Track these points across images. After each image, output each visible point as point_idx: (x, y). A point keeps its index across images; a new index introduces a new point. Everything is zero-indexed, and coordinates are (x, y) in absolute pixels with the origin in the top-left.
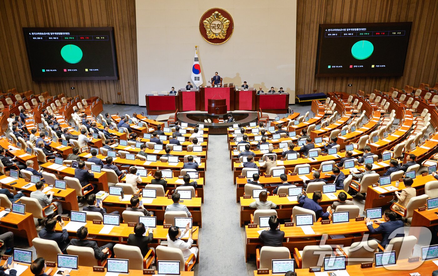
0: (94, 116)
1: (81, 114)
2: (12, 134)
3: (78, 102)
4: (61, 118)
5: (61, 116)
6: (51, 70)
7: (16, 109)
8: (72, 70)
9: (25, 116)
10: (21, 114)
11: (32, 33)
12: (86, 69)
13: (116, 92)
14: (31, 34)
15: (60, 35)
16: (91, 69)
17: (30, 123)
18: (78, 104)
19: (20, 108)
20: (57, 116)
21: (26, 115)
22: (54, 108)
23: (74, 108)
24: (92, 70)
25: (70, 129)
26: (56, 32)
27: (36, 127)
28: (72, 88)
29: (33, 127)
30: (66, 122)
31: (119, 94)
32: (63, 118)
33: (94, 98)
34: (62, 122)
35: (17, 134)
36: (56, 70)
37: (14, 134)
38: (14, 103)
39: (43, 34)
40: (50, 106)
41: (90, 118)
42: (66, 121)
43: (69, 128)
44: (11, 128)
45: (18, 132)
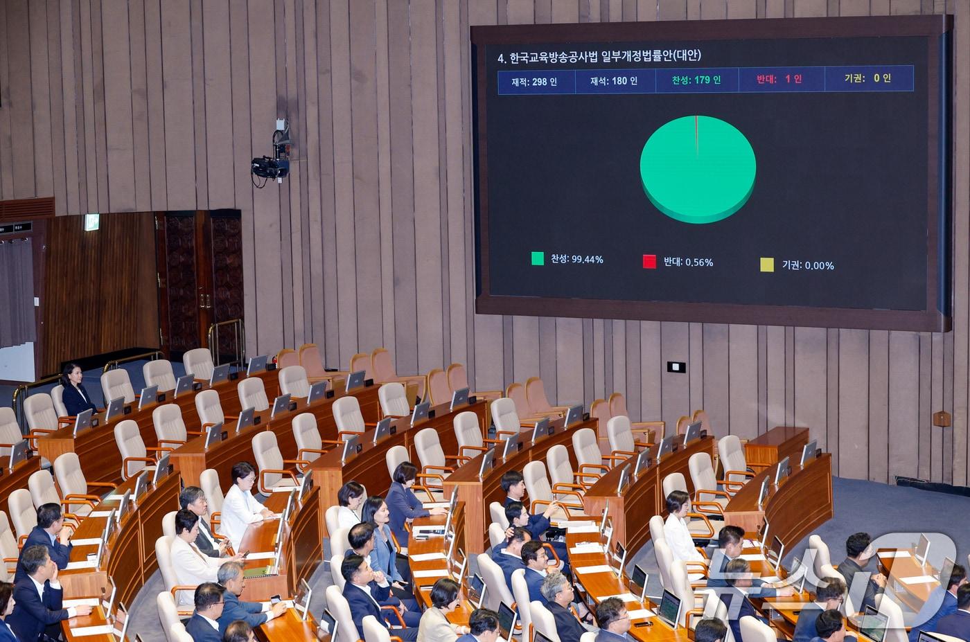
0: (776, 548)
1: (702, 529)
2: (335, 595)
3: (693, 449)
4: (591, 537)
5: (590, 527)
6: (577, 259)
7: (371, 462)
8: (688, 262)
9: (415, 504)
10: (394, 487)
11: (513, 55)
12: (763, 260)
13: (925, 409)
14: (507, 58)
15: (653, 64)
16: (792, 259)
17: (431, 545)
18: (695, 461)
19: (395, 457)
20: (571, 519)
21: (420, 496)
22: (562, 473)
23: (672, 483)
24: (797, 264)
25: (634, 606)
26: (632, 47)
27: (458, 571)
28: (670, 365)
29: (443, 573)
30: (617, 565)
31: (943, 420)
32: (603, 541)
33: (790, 436)
34: (596, 559)
35: (361, 600)
36: (600, 260)
37: (345, 594)
38: (370, 429)
39: (563, 58)
40: (545, 462)
41: (754, 551)
42: (616, 557)
43: (627, 597)
44: (337, 562)
45: (367, 590)
